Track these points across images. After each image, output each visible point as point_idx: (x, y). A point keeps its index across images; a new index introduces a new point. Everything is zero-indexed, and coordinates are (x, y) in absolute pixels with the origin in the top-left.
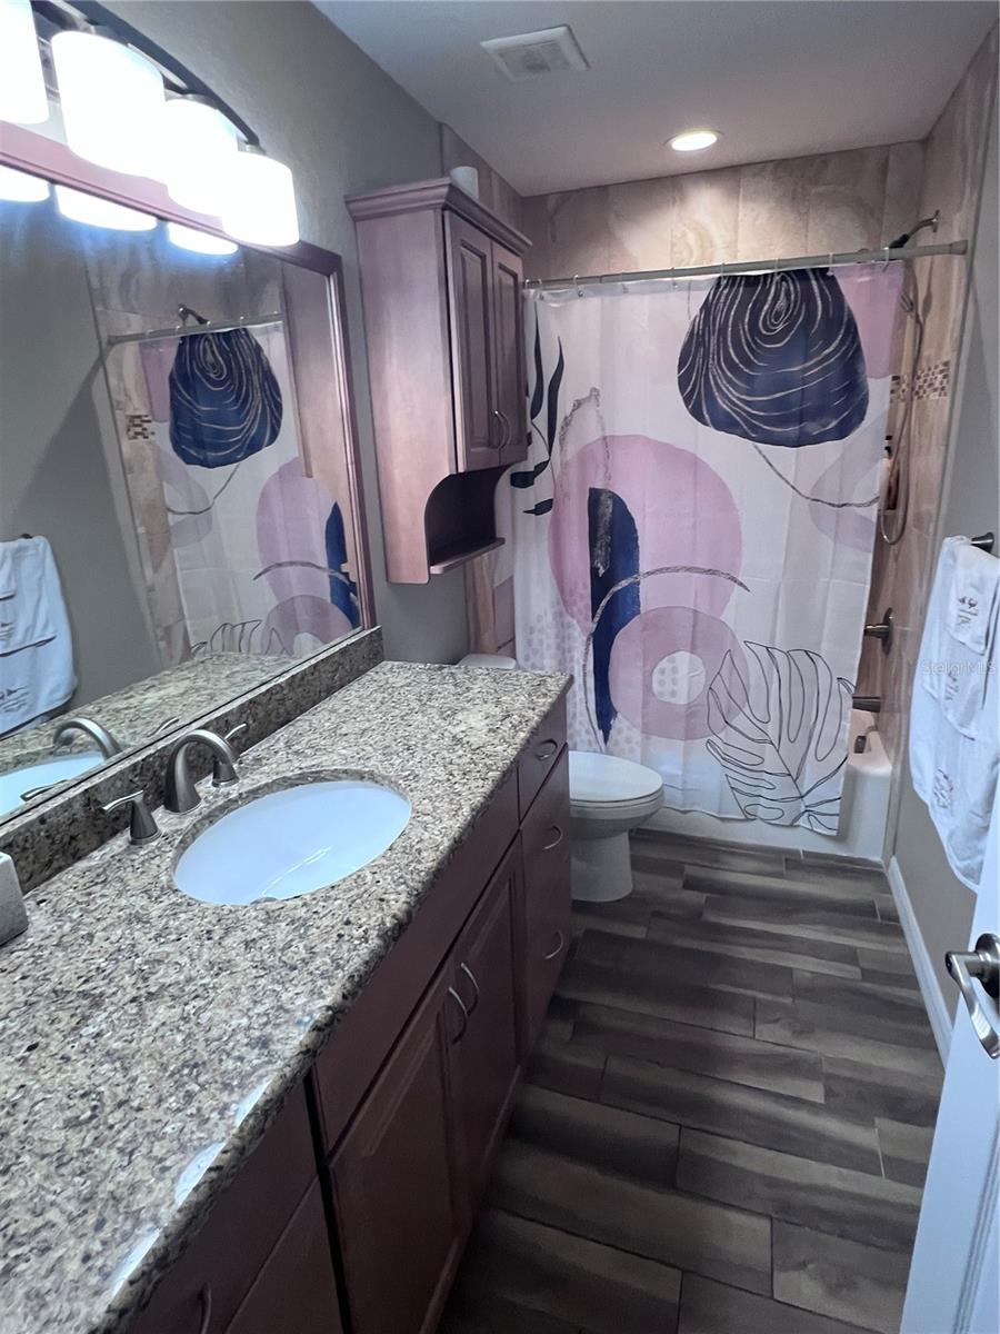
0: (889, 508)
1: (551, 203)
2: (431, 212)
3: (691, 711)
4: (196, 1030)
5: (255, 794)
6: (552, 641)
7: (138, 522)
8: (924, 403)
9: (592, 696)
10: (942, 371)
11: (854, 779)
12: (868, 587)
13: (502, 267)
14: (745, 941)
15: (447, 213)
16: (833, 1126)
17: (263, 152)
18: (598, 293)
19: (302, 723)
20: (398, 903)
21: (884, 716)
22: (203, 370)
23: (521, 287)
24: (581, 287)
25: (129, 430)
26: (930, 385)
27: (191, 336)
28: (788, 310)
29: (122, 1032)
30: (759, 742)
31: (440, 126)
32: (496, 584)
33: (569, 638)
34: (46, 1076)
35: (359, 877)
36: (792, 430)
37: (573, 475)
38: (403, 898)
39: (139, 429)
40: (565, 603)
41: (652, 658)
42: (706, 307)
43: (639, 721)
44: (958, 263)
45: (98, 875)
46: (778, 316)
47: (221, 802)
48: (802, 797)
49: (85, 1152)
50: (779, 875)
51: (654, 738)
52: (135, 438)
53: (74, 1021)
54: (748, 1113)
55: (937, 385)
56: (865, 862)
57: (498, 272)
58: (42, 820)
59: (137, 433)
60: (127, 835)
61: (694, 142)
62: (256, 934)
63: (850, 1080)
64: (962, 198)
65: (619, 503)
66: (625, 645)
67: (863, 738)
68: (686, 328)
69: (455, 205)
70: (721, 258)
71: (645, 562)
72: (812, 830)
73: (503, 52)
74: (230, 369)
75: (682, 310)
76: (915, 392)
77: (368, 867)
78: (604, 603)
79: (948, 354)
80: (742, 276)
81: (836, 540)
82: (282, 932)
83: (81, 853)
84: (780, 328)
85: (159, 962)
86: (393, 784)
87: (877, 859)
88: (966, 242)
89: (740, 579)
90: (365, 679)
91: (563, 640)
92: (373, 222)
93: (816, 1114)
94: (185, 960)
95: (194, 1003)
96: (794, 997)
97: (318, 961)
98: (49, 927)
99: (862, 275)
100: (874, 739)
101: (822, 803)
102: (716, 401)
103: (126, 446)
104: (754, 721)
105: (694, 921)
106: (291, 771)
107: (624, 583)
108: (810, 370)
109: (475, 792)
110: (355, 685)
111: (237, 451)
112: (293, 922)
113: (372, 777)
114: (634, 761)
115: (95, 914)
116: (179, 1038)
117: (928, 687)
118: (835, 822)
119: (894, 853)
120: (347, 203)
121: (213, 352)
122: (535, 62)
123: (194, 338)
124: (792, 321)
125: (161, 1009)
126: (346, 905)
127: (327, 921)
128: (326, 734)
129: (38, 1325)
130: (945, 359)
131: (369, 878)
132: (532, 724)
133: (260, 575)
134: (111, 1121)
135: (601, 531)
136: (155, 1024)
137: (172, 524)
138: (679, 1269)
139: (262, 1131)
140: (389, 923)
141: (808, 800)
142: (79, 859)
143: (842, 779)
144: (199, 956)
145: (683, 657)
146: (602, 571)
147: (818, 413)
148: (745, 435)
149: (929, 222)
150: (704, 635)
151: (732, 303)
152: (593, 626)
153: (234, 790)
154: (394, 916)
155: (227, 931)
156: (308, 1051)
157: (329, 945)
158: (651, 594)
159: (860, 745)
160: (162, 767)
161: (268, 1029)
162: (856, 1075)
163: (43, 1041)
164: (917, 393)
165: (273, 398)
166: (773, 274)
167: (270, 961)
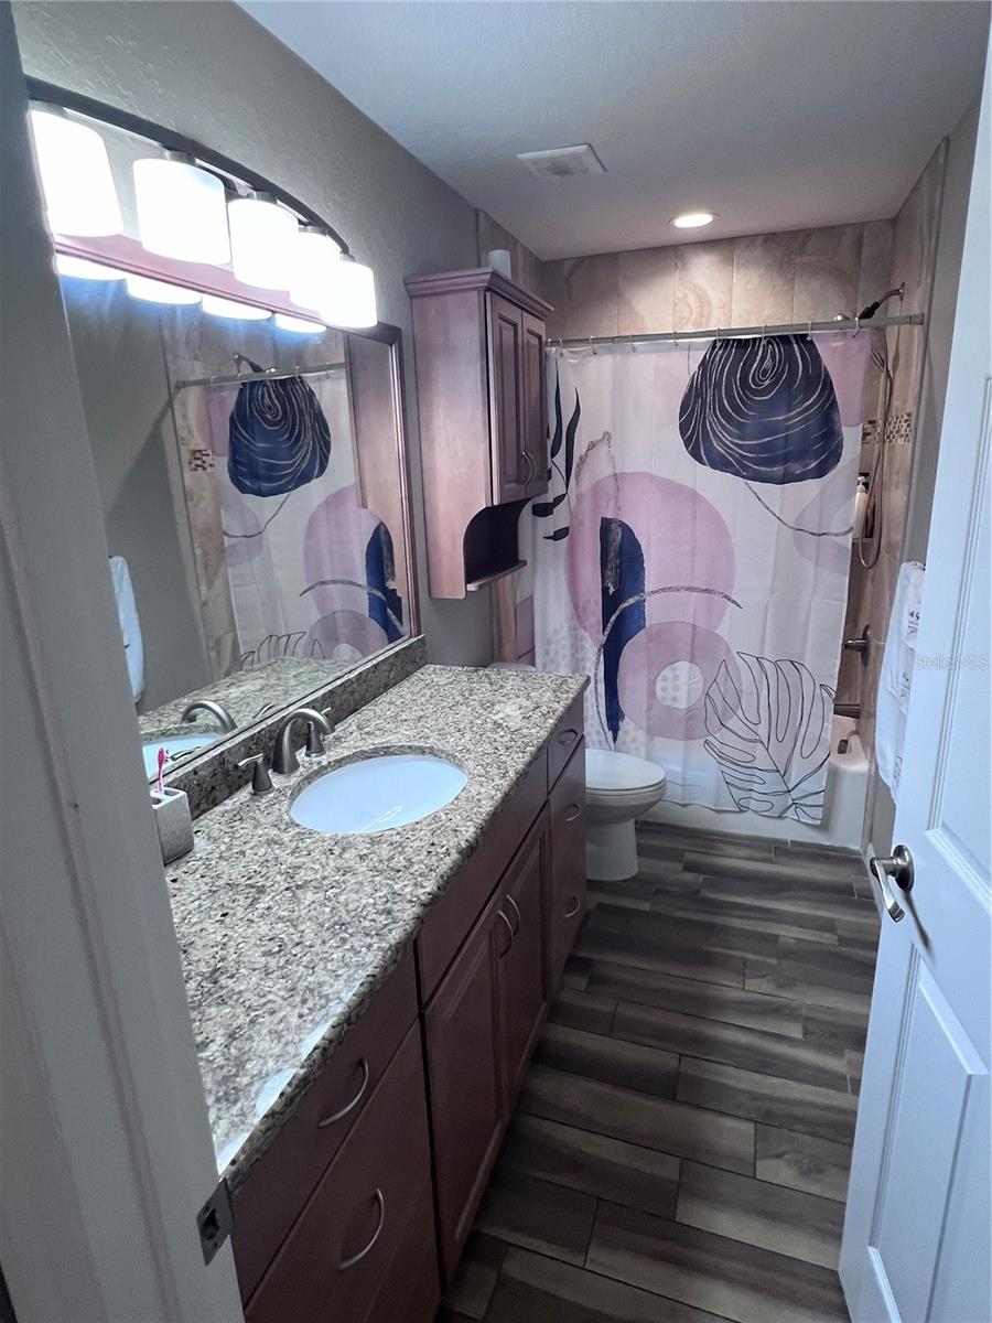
0: (866, 537)
1: (567, 266)
2: (476, 293)
3: (690, 715)
4: (337, 905)
5: (340, 763)
6: (567, 652)
7: (196, 545)
8: (894, 446)
9: (602, 701)
10: (906, 421)
11: (834, 775)
12: (846, 604)
13: (530, 332)
14: (738, 913)
15: (488, 294)
16: (809, 1056)
17: (352, 258)
18: (611, 352)
19: (367, 711)
20: (469, 832)
21: (863, 721)
22: (261, 413)
23: (543, 344)
24: (596, 346)
25: (190, 463)
26: (897, 432)
27: (251, 383)
28: (773, 369)
29: (285, 907)
30: (750, 741)
31: (477, 211)
32: (518, 601)
33: (582, 650)
34: (241, 930)
35: (435, 817)
36: (778, 470)
37: (587, 506)
38: (472, 830)
39: (199, 462)
40: (579, 618)
41: (655, 668)
42: (704, 364)
43: (644, 723)
44: (917, 330)
45: (235, 816)
46: (765, 373)
47: (316, 767)
48: (789, 791)
49: (282, 968)
50: (769, 861)
51: (657, 740)
52: (195, 470)
53: (249, 901)
54: (737, 1046)
55: (903, 432)
56: (845, 849)
57: (526, 335)
58: (195, 772)
59: (197, 466)
60: (250, 788)
61: (694, 221)
62: (365, 851)
63: (822, 1022)
64: (921, 275)
65: (627, 531)
66: (631, 654)
67: (846, 742)
68: (687, 381)
69: (495, 288)
70: (715, 324)
71: (651, 580)
72: (799, 821)
73: (535, 162)
74: (285, 411)
75: (683, 367)
76: (885, 437)
77: (443, 810)
78: (613, 618)
79: (911, 407)
80: (734, 340)
81: (817, 564)
82: (385, 851)
83: (218, 800)
84: (767, 382)
85: (299, 867)
86: (450, 757)
87: (855, 847)
88: (923, 315)
89: (734, 598)
90: (413, 679)
91: (576, 650)
92: (426, 300)
93: (797, 1047)
94: (317, 866)
95: (332, 890)
96: (778, 958)
97: (416, 867)
98: (209, 847)
99: (835, 341)
100: (855, 742)
101: (806, 796)
102: (712, 445)
103: (188, 475)
104: (746, 722)
105: (692, 896)
106: (367, 745)
107: (632, 601)
108: (794, 419)
109: (517, 762)
110: (406, 683)
111: (288, 483)
112: (392, 844)
113: (432, 752)
114: (639, 757)
115: (242, 839)
116: (327, 910)
117: (889, 689)
118: (819, 813)
119: (870, 842)
120: (406, 285)
121: (270, 397)
122: (560, 169)
123: (253, 384)
124: (777, 377)
125: (309, 894)
126: (429, 834)
127: (417, 844)
128: (389, 720)
129: (281, 1045)
130: (908, 411)
131: (444, 817)
132: (558, 713)
133: (305, 592)
134: (294, 952)
135: (612, 555)
136: (307, 902)
137: (226, 545)
138: (679, 1157)
139: (395, 961)
140: (464, 845)
141: (794, 794)
142: (217, 805)
143: (826, 774)
144: (328, 865)
145: (683, 667)
146: (612, 590)
147: (801, 456)
148: (737, 473)
149: (896, 292)
150: (702, 647)
151: (726, 361)
152: (603, 639)
153: (324, 759)
154: (467, 840)
155: (344, 850)
156: (418, 918)
157: (422, 857)
158: (656, 609)
159: (843, 747)
160: (270, 739)
161: (389, 905)
162: (830, 1018)
163: (231, 912)
164: (888, 437)
165: (322, 436)
166: (760, 338)
167: (380, 867)
